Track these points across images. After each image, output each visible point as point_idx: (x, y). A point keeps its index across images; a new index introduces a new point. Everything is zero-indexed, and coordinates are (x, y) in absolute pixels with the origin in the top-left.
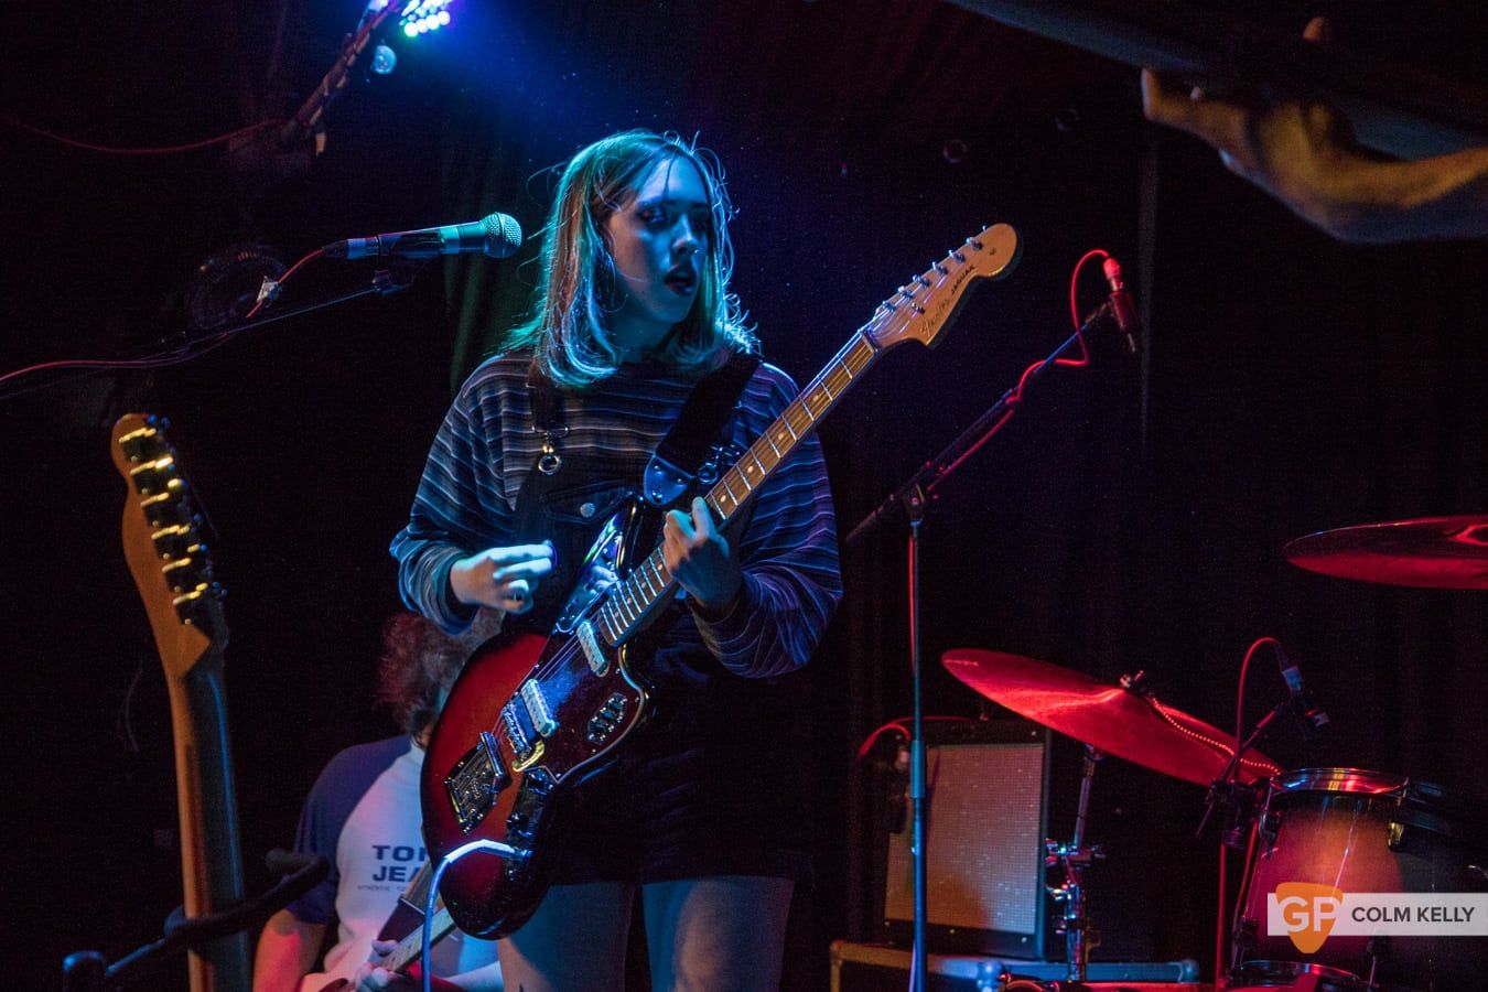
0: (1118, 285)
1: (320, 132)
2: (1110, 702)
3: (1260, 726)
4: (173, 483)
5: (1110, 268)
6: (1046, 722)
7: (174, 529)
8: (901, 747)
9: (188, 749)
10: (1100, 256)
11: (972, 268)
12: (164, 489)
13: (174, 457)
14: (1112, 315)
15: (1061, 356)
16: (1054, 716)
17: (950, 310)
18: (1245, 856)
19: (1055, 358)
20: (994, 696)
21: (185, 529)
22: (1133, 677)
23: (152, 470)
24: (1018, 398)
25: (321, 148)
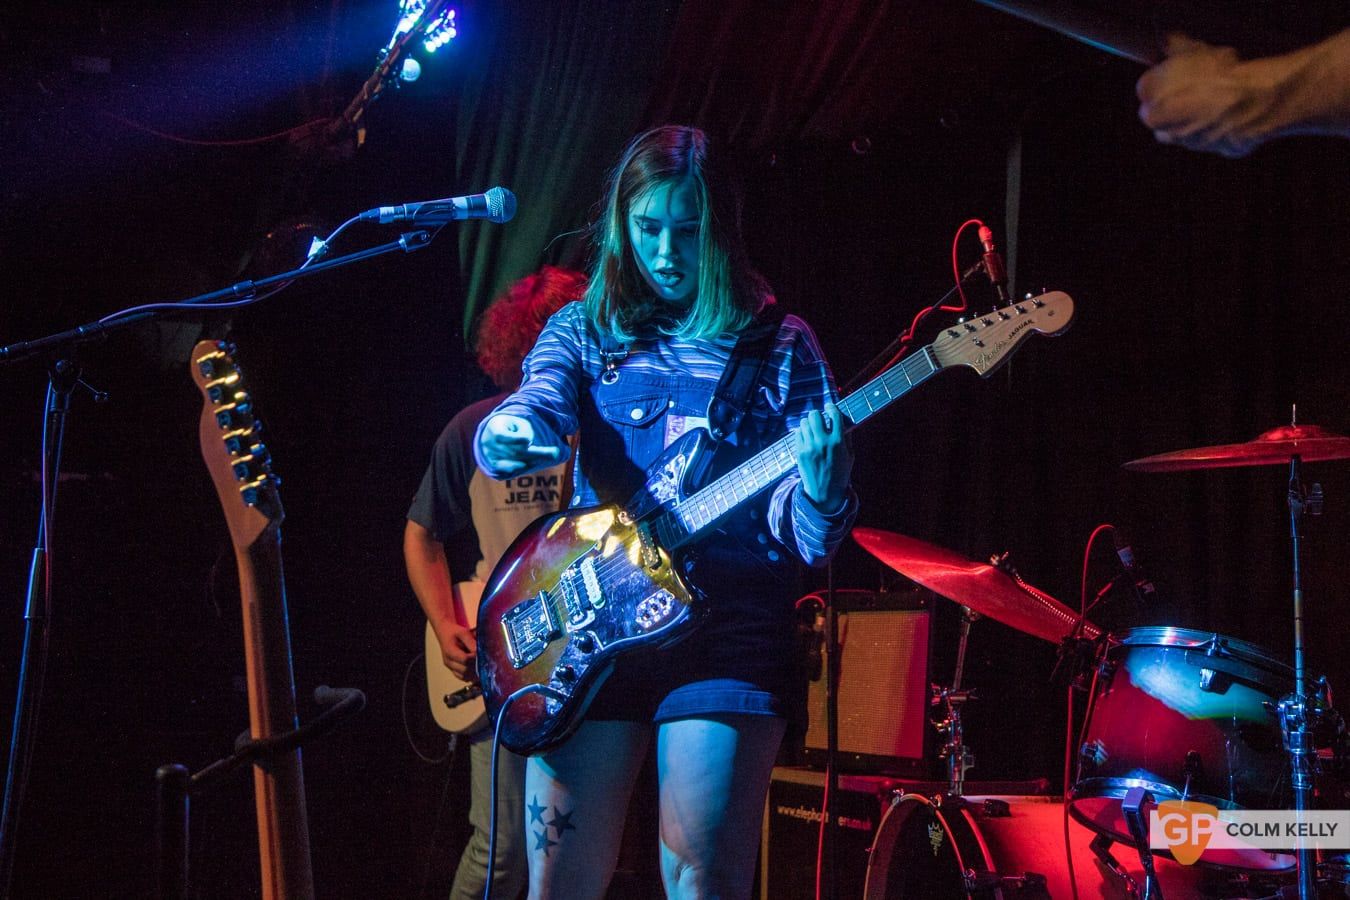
0: (990, 247)
1: (360, 128)
2: (982, 575)
3: (1100, 594)
4: (239, 395)
5: (984, 234)
6: (931, 586)
7: (239, 432)
8: (818, 614)
9: (252, 606)
10: (975, 224)
11: (1030, 322)
12: (232, 400)
13: (239, 375)
14: (985, 271)
15: (944, 303)
16: (939, 582)
17: (1006, 351)
18: (1087, 699)
19: (940, 305)
20: (890, 562)
21: (248, 432)
22: (1001, 557)
23: (222, 385)
24: (910, 336)
25: (361, 140)
